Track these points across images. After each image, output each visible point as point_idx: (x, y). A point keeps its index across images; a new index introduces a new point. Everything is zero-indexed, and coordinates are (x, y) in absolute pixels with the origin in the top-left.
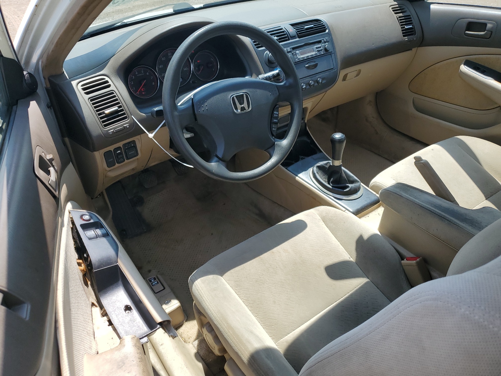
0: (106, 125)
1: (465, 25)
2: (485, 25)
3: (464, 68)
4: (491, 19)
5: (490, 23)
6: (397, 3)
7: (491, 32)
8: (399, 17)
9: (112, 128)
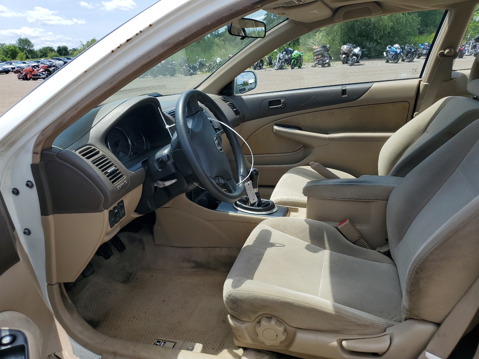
0: (113, 182)
1: (267, 103)
2: (280, 100)
3: (276, 128)
4: (282, 97)
5: (282, 99)
6: (222, 97)
7: (284, 103)
8: (229, 104)
9: (118, 184)
